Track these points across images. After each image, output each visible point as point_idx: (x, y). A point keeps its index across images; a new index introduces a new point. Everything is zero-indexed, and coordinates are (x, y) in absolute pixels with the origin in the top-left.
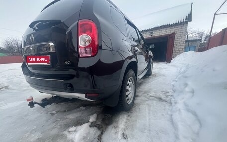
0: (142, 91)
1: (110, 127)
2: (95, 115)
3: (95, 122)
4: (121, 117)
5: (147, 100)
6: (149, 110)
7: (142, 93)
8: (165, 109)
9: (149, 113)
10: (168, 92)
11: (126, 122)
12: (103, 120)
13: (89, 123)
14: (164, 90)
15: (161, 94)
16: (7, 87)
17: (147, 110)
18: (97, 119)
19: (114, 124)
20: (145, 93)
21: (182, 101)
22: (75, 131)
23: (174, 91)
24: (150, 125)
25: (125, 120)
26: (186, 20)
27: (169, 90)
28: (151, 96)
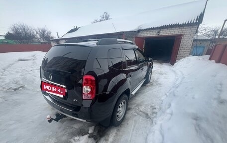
0: (135, 104)
1: (103, 139)
2: (93, 127)
3: (93, 133)
4: (112, 131)
5: (137, 114)
6: (134, 126)
7: (134, 106)
8: (146, 127)
9: (133, 130)
10: (155, 109)
11: (114, 136)
12: (99, 132)
13: (89, 135)
14: (153, 105)
15: (149, 110)
16: (23, 87)
17: (132, 127)
18: (94, 130)
19: (106, 137)
20: (136, 106)
21: (161, 122)
22: (79, 140)
23: (160, 108)
24: (130, 141)
25: (114, 134)
26: (196, 20)
27: (156, 107)
28: (141, 111)
